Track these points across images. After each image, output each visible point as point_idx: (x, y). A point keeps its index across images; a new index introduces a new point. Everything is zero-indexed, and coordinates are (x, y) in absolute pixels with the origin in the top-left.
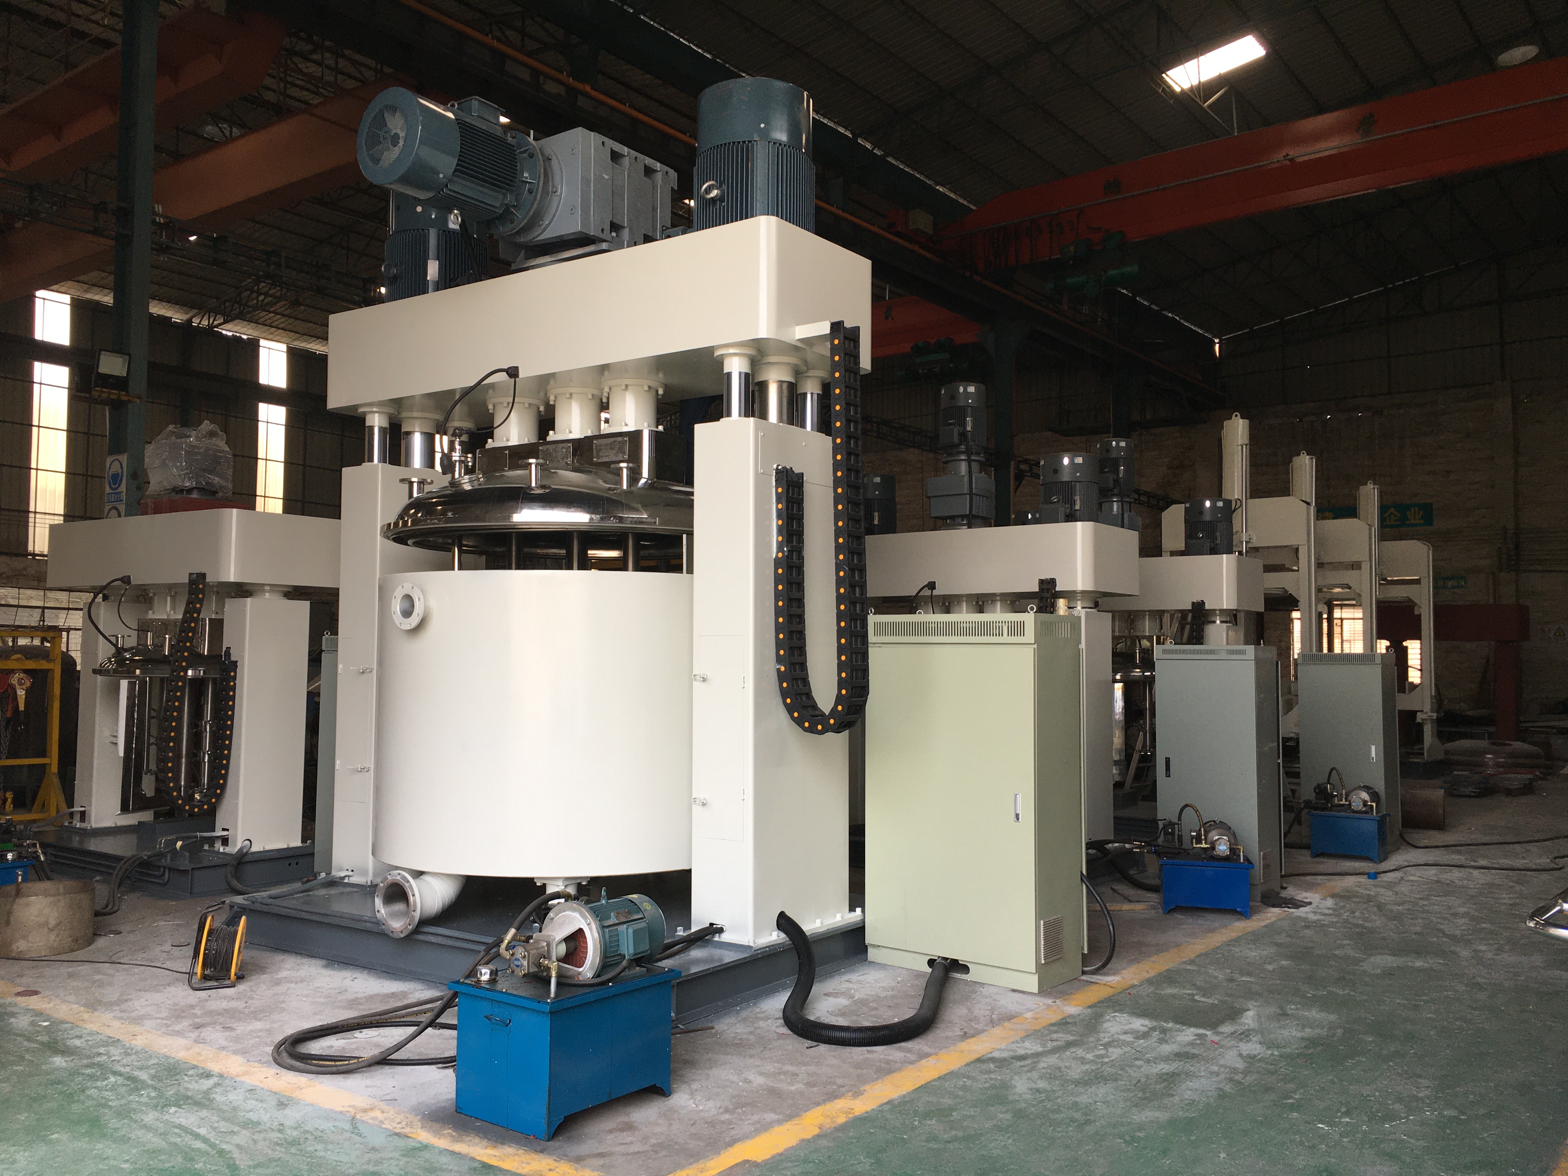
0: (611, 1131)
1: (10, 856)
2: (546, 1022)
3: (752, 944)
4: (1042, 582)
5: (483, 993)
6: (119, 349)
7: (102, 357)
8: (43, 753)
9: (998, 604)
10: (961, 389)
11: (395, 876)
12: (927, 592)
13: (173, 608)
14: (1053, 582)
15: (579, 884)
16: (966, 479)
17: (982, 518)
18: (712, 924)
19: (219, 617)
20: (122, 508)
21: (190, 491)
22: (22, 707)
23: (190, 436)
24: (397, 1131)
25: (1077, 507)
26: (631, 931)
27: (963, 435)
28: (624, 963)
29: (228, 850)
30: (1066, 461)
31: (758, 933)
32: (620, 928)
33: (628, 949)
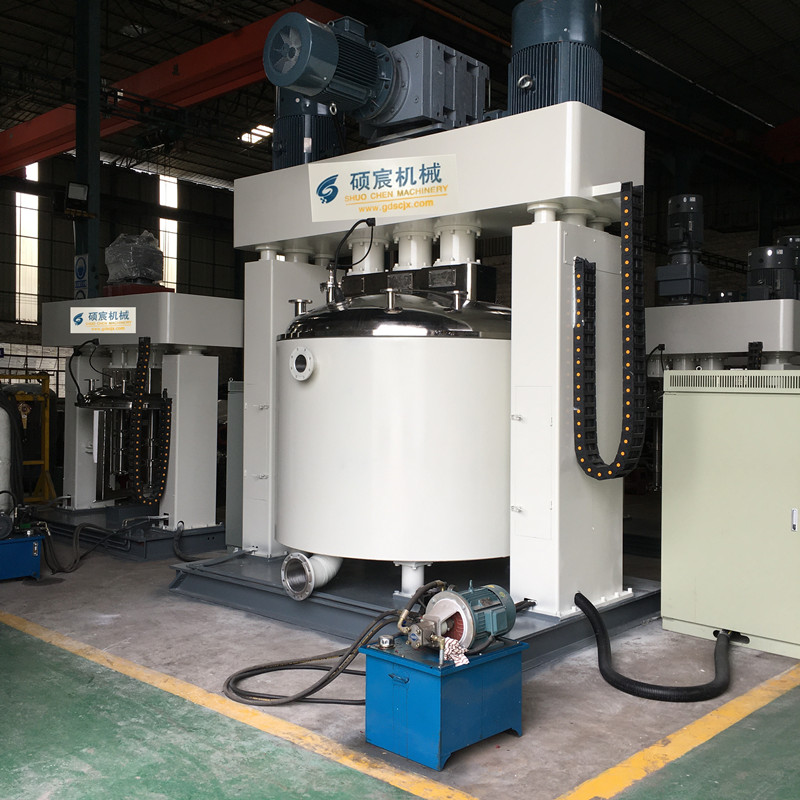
0: (485, 765)
1: (29, 533)
2: (437, 683)
3: (558, 616)
4: (751, 345)
5: (386, 657)
6: (82, 182)
7: (70, 187)
8: (39, 457)
9: (712, 361)
10: (685, 200)
11: (294, 556)
12: (658, 352)
13: (126, 361)
14: (760, 345)
15: (426, 566)
16: (689, 268)
17: (700, 296)
18: (526, 599)
19: (157, 367)
20: (86, 291)
21: (135, 280)
22: (25, 427)
23: (135, 242)
24: (328, 756)
25: (778, 288)
26: (495, 614)
27: (686, 234)
28: (490, 639)
29: (168, 528)
30: (770, 253)
31: (561, 607)
32: (486, 612)
33: (492, 628)
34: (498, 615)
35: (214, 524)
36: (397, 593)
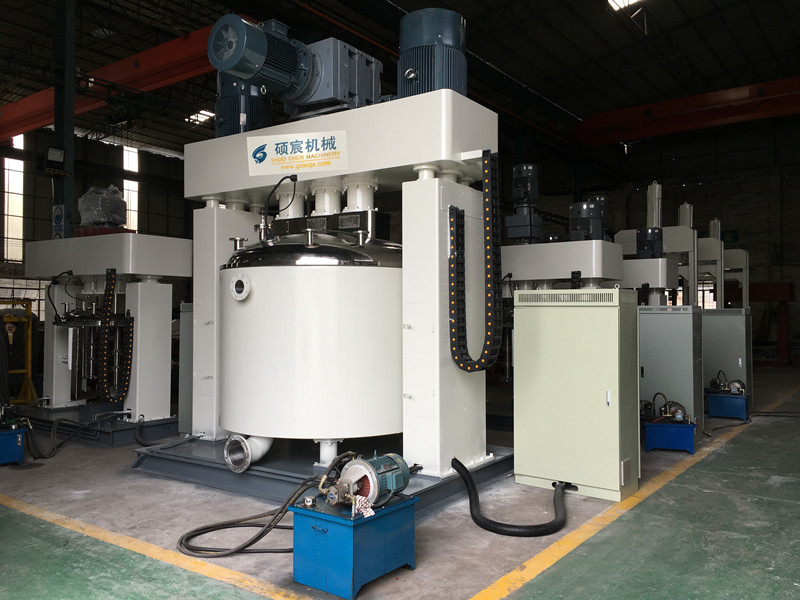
0: (388, 594)
1: (13, 427)
2: (350, 532)
3: (440, 476)
4: (573, 273)
5: (309, 513)
6: (59, 147)
7: (50, 151)
8: (23, 367)
9: (545, 285)
10: (525, 168)
11: (235, 438)
12: (507, 279)
13: (96, 288)
14: (579, 273)
15: (338, 443)
16: (528, 217)
17: (536, 238)
18: (416, 465)
19: (122, 293)
20: (62, 234)
21: (104, 224)
23: (103, 194)
24: (263, 594)
25: (591, 232)
26: (394, 476)
27: (526, 193)
28: (391, 495)
29: (131, 421)
30: (585, 207)
31: (442, 469)
32: (387, 474)
33: (392, 486)
34: (396, 476)
35: (169, 417)
36: (316, 464)
